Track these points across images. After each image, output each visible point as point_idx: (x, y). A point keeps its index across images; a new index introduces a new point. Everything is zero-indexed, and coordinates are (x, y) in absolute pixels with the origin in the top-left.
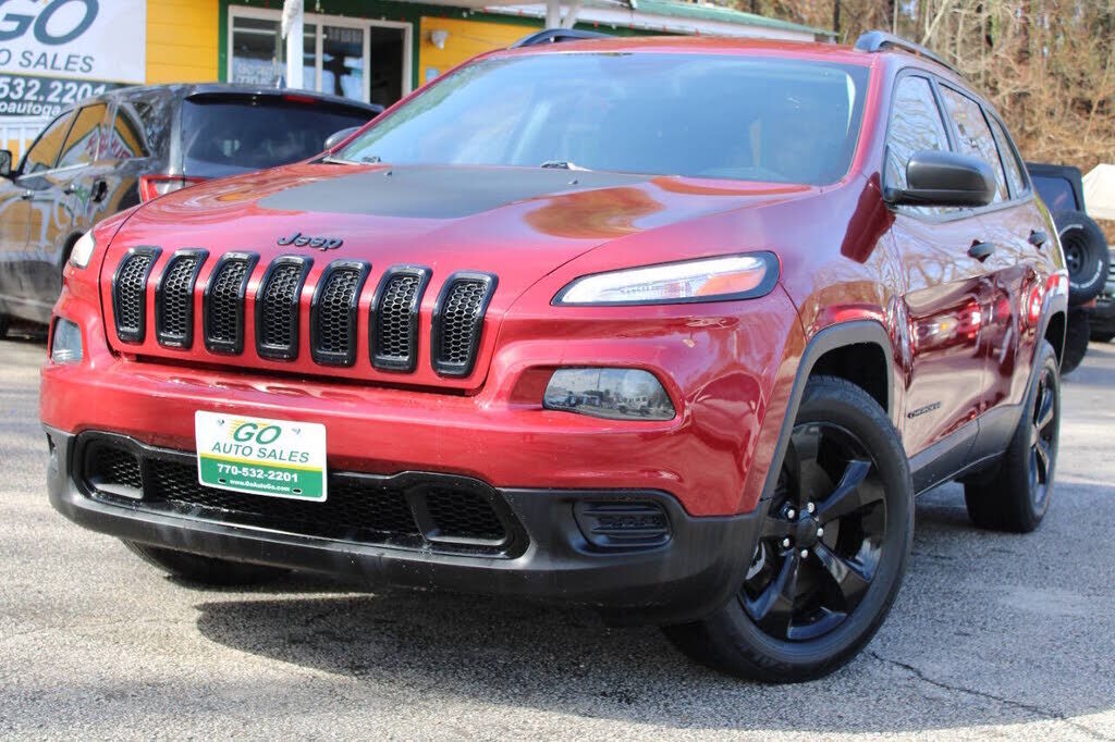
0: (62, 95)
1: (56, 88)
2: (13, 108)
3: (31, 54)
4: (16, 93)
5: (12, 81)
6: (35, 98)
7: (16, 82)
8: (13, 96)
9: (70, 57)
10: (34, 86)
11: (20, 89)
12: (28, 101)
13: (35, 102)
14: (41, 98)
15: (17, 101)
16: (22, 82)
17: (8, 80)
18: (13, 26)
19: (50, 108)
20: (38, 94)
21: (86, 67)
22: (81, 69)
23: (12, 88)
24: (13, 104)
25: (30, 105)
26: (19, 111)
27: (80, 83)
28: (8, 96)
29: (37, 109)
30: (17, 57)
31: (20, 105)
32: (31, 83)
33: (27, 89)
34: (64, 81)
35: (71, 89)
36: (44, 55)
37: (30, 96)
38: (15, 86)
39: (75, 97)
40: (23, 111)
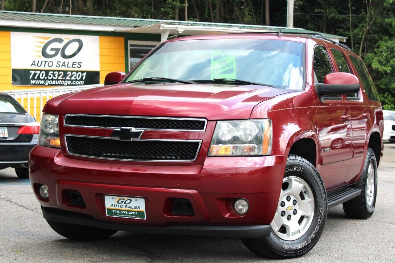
0: (71, 77)
1: (69, 74)
2: (54, 82)
3: (60, 62)
4: (55, 77)
5: (54, 73)
6: (62, 78)
7: (55, 73)
8: (54, 78)
9: (73, 62)
10: (61, 74)
11: (56, 75)
12: (59, 80)
13: (62, 80)
14: (64, 78)
15: (55, 80)
16: (57, 73)
17: (52, 72)
18: (53, 52)
19: (67, 82)
20: (63, 77)
21: (79, 66)
22: (78, 67)
23: (54, 75)
24: (54, 81)
25: (60, 81)
26: (56, 84)
27: (77, 72)
28: (53, 78)
29: (63, 82)
30: (55, 64)
31: (57, 81)
32: (60, 73)
33: (59, 75)
34: (72, 72)
35: (74, 74)
36: (64, 62)
37: (60, 78)
38: (55, 74)
39: (76, 77)
40: (58, 83)
